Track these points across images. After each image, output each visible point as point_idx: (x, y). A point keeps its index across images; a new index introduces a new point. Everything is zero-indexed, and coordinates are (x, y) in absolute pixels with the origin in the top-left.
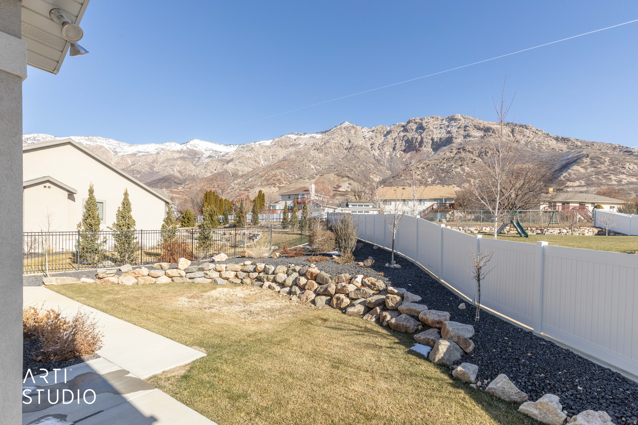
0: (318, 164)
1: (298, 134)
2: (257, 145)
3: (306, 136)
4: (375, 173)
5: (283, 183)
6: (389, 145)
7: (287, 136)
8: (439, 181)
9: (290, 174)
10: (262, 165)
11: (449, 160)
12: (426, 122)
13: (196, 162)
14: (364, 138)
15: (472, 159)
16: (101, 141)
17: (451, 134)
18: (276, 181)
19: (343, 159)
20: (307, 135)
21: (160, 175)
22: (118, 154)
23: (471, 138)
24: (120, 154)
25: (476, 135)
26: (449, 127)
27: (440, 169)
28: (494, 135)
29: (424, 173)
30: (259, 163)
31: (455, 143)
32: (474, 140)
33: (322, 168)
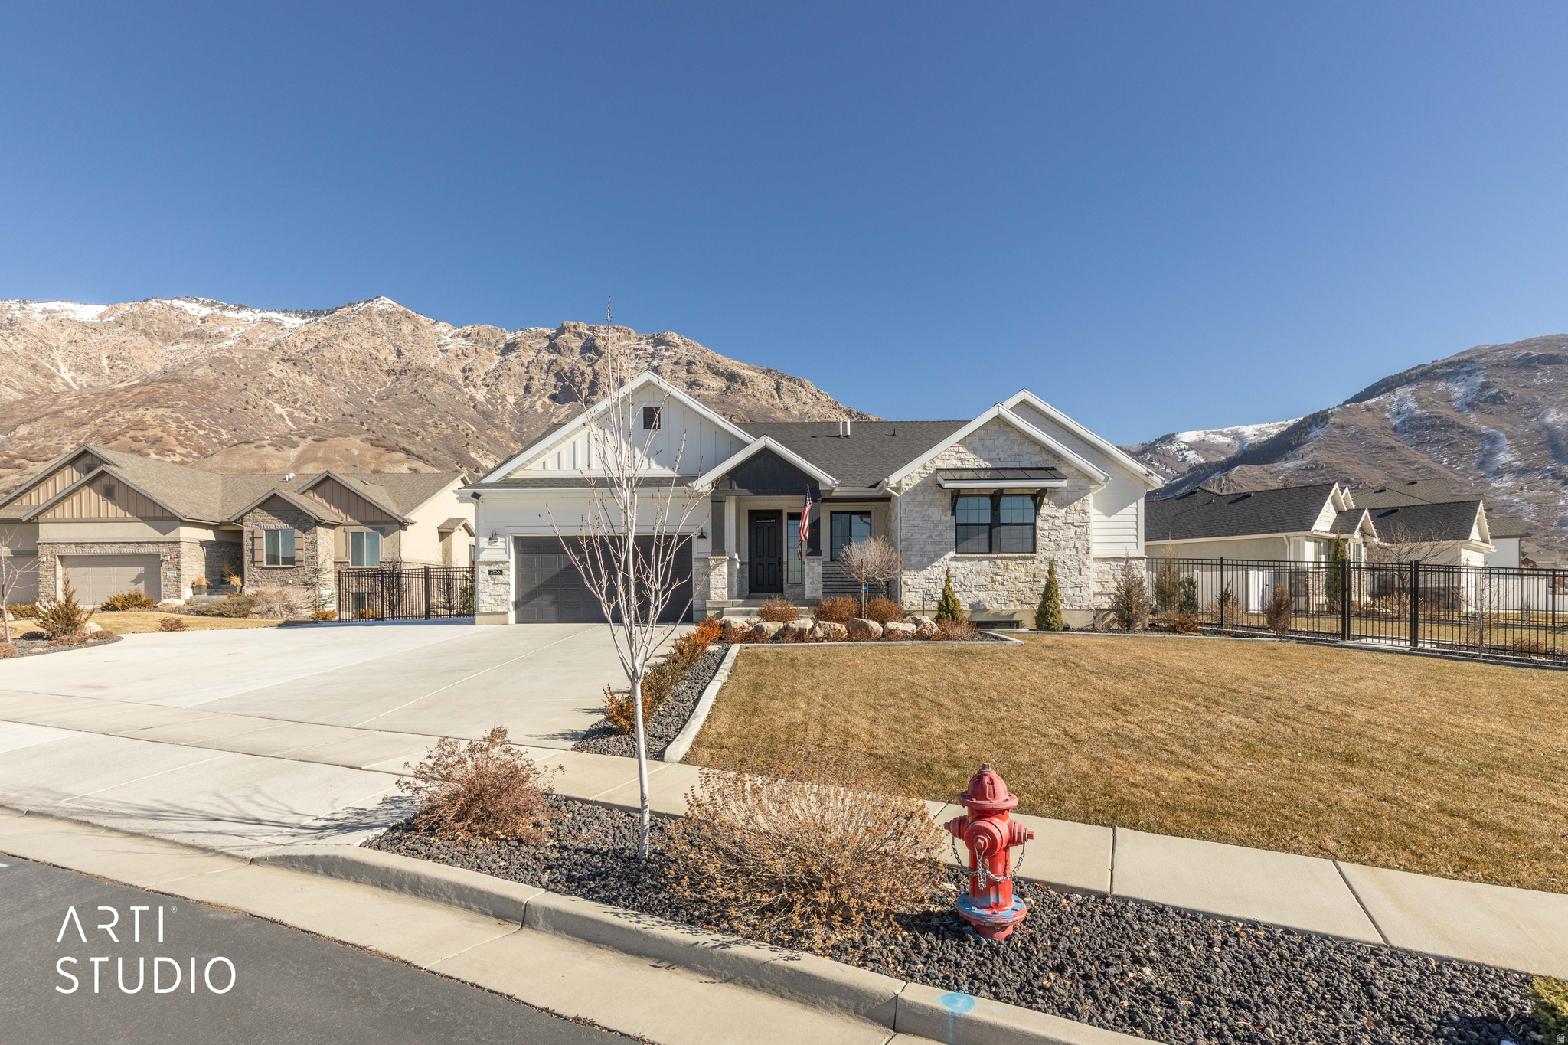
0: (299, 404)
2: (37, 315)
3: (245, 314)
4: (482, 447)
5: (173, 452)
6: (513, 379)
7: (168, 302)
9: (201, 427)
12: (603, 338)
14: (442, 351)
18: (144, 444)
19: (380, 399)
20: (251, 313)
33: (313, 418)
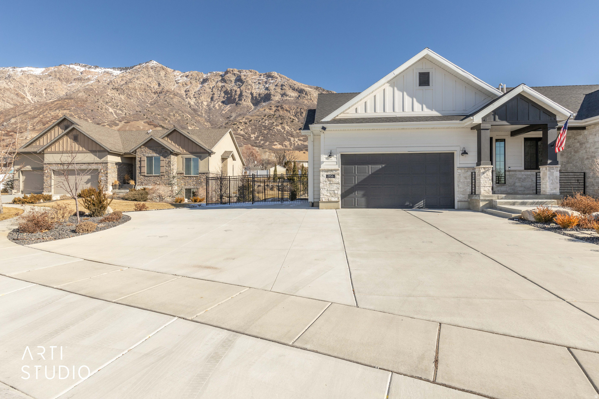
0: (119, 107)
1: (85, 66)
2: (19, 73)
3: (98, 70)
4: (193, 125)
6: (206, 94)
7: (68, 66)
8: (262, 138)
9: (80, 118)
10: (29, 101)
11: (270, 117)
12: (245, 75)
14: (177, 83)
15: (291, 118)
17: (269, 90)
19: (151, 104)
20: (100, 69)
23: (287, 98)
25: (292, 95)
26: (267, 83)
27: (263, 125)
28: (307, 97)
29: (246, 128)
30: (23, 98)
31: (273, 100)
32: (290, 100)
33: (124, 113)
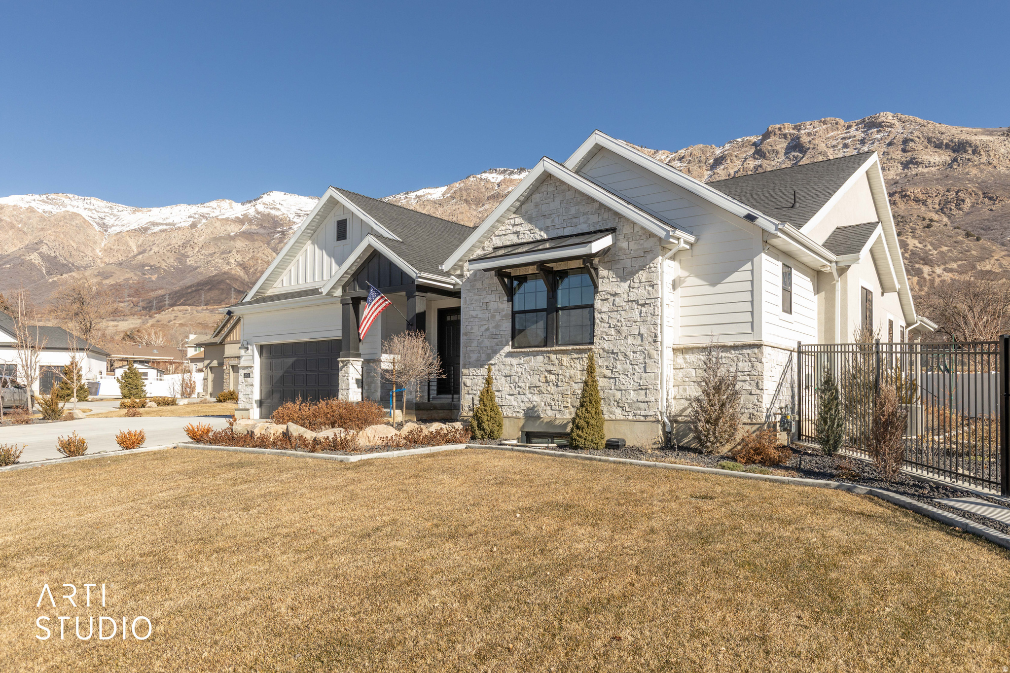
1: (505, 171)
7: (479, 176)
12: (809, 134)
13: (277, 241)
15: (924, 219)
16: (75, 203)
21: (199, 273)
22: (109, 230)
23: (920, 169)
24: (113, 231)
25: (932, 161)
28: (977, 159)
32: (928, 173)
